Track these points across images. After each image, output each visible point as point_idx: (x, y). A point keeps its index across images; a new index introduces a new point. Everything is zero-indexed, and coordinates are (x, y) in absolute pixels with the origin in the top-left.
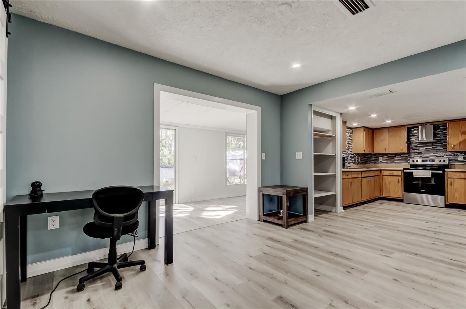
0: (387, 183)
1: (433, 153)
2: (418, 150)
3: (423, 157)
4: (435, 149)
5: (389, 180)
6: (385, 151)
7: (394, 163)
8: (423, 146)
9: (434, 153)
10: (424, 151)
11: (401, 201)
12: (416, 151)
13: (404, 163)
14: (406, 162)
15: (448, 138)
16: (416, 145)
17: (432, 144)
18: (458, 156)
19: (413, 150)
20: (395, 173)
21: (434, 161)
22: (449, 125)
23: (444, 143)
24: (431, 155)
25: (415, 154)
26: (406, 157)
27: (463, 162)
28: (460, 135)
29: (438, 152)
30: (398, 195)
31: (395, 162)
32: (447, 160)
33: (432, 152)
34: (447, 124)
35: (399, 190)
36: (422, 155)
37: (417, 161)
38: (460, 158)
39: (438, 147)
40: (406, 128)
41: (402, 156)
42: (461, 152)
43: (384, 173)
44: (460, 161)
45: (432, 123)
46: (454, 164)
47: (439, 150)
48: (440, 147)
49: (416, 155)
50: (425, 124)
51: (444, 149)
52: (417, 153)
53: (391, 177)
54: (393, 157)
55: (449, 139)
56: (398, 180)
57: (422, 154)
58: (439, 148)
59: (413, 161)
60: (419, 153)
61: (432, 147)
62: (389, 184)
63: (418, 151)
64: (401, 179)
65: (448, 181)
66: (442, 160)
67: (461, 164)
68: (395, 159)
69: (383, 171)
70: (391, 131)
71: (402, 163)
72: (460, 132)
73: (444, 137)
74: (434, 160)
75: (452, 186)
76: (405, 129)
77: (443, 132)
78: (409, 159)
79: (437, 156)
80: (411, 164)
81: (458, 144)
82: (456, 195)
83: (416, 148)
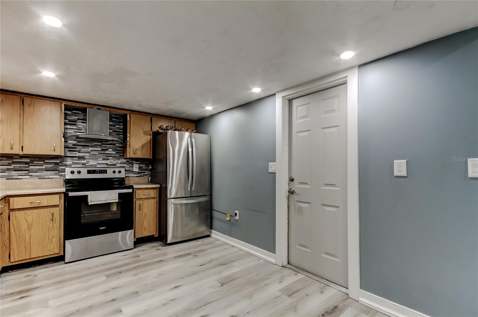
0: (24, 226)
1: (101, 159)
2: (79, 152)
3: (87, 165)
4: (106, 152)
5: (30, 219)
6: (12, 149)
7: (28, 177)
8: (88, 146)
9: (103, 159)
10: (88, 154)
12: (76, 154)
13: (51, 177)
14: (56, 174)
15: (130, 136)
16: (75, 142)
17: (100, 144)
18: (132, 164)
19: (69, 151)
20: (45, 201)
21: (106, 173)
22: (130, 118)
23: (117, 145)
24: (99, 162)
25: (74, 158)
26: (56, 164)
27: (138, 173)
28: (143, 135)
29: (109, 158)
30: (53, 250)
31: (30, 174)
32: (123, 170)
34: (128, 116)
35: (53, 237)
36: (85, 162)
37: (72, 172)
38: (136, 168)
39: (109, 150)
40: (63, 105)
41: (46, 161)
42: (137, 160)
43: (16, 203)
44: (134, 173)
46: (129, 176)
47: (110, 155)
48: (111, 150)
49: (74, 161)
50: (99, 107)
51: (116, 153)
52: (77, 158)
53: (35, 211)
54: (26, 163)
55: (130, 139)
56: (53, 214)
57: (85, 159)
58: (110, 151)
59: (79, 172)
60: (80, 158)
61: (100, 149)
62: (29, 227)
63: (78, 154)
64: (59, 213)
65: (137, 203)
66: (117, 170)
67: (136, 176)
68: (31, 167)
69: (11, 199)
70: (29, 105)
71: (46, 177)
72: (143, 130)
73: (117, 134)
74: (106, 170)
75: (141, 212)
76: (61, 107)
77: (117, 126)
78: (65, 169)
79: (107, 164)
80: (69, 176)
81: (140, 148)
82: (145, 224)
83: (76, 148)
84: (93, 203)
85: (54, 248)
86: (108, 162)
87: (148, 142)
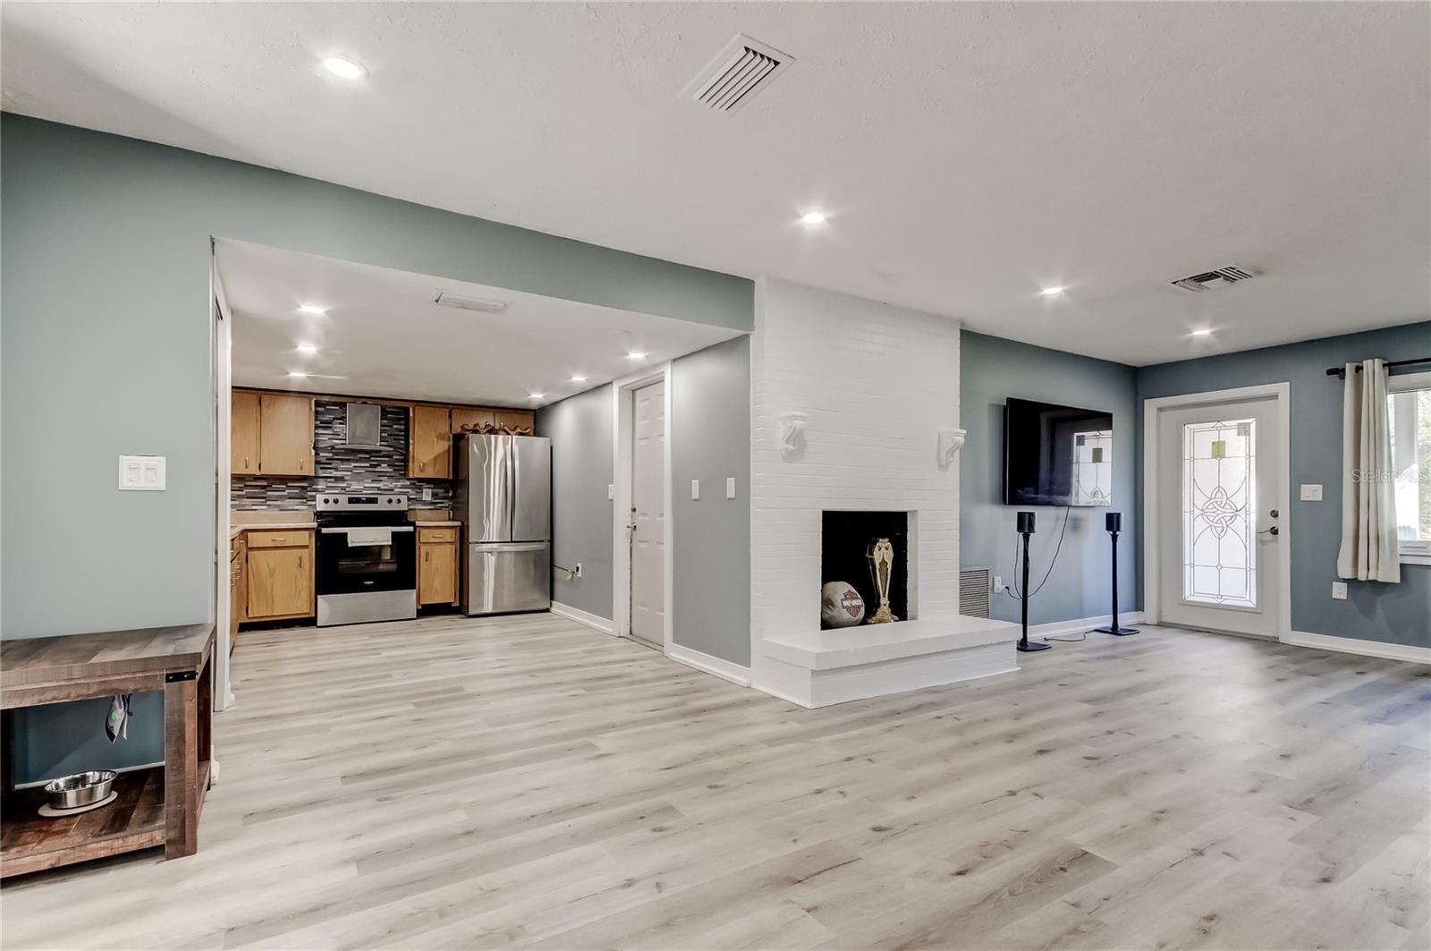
0: (265, 572)
1: (370, 481)
2: (336, 469)
3: (347, 489)
4: (376, 470)
5: (272, 564)
6: (247, 467)
7: (265, 507)
8: (349, 460)
9: (372, 481)
10: (350, 473)
11: (310, 622)
12: (331, 473)
13: (296, 507)
14: (303, 504)
15: (413, 444)
16: (330, 455)
17: (368, 456)
18: (421, 488)
19: (321, 468)
20: (292, 539)
21: (377, 503)
22: (414, 413)
23: (395, 457)
24: (366, 485)
25: (329, 480)
26: (303, 488)
27: (432, 503)
28: (435, 440)
29: (381, 478)
30: (300, 608)
31: (268, 503)
32: (404, 498)
33: (368, 478)
34: (411, 410)
35: (301, 590)
36: (344, 485)
37: (326, 501)
38: (427, 495)
39: (383, 465)
40: (313, 402)
41: (289, 484)
42: (429, 481)
43: (255, 540)
44: (425, 503)
45: (379, 401)
46: (414, 509)
47: (383, 474)
48: (386, 465)
49: (329, 485)
50: (364, 400)
51: (394, 470)
52: (333, 480)
53: (278, 552)
54: (263, 487)
55: (413, 449)
56: (300, 558)
57: (345, 480)
58: (384, 468)
59: (336, 501)
60: (338, 479)
61: (368, 465)
62: (272, 573)
63: (334, 473)
64: (309, 556)
65: (422, 550)
66: (395, 498)
67: (428, 509)
68: (269, 493)
69: (249, 534)
70: (269, 405)
71: (290, 508)
72: (435, 432)
73: (395, 439)
74: (377, 499)
75: (427, 564)
76: (310, 404)
77: (395, 426)
78: (315, 496)
79: (379, 489)
80: (321, 507)
81: (430, 461)
82: (437, 584)
83: (330, 464)
84: (354, 545)
85: (302, 606)
86: (380, 485)
87: (443, 453)
